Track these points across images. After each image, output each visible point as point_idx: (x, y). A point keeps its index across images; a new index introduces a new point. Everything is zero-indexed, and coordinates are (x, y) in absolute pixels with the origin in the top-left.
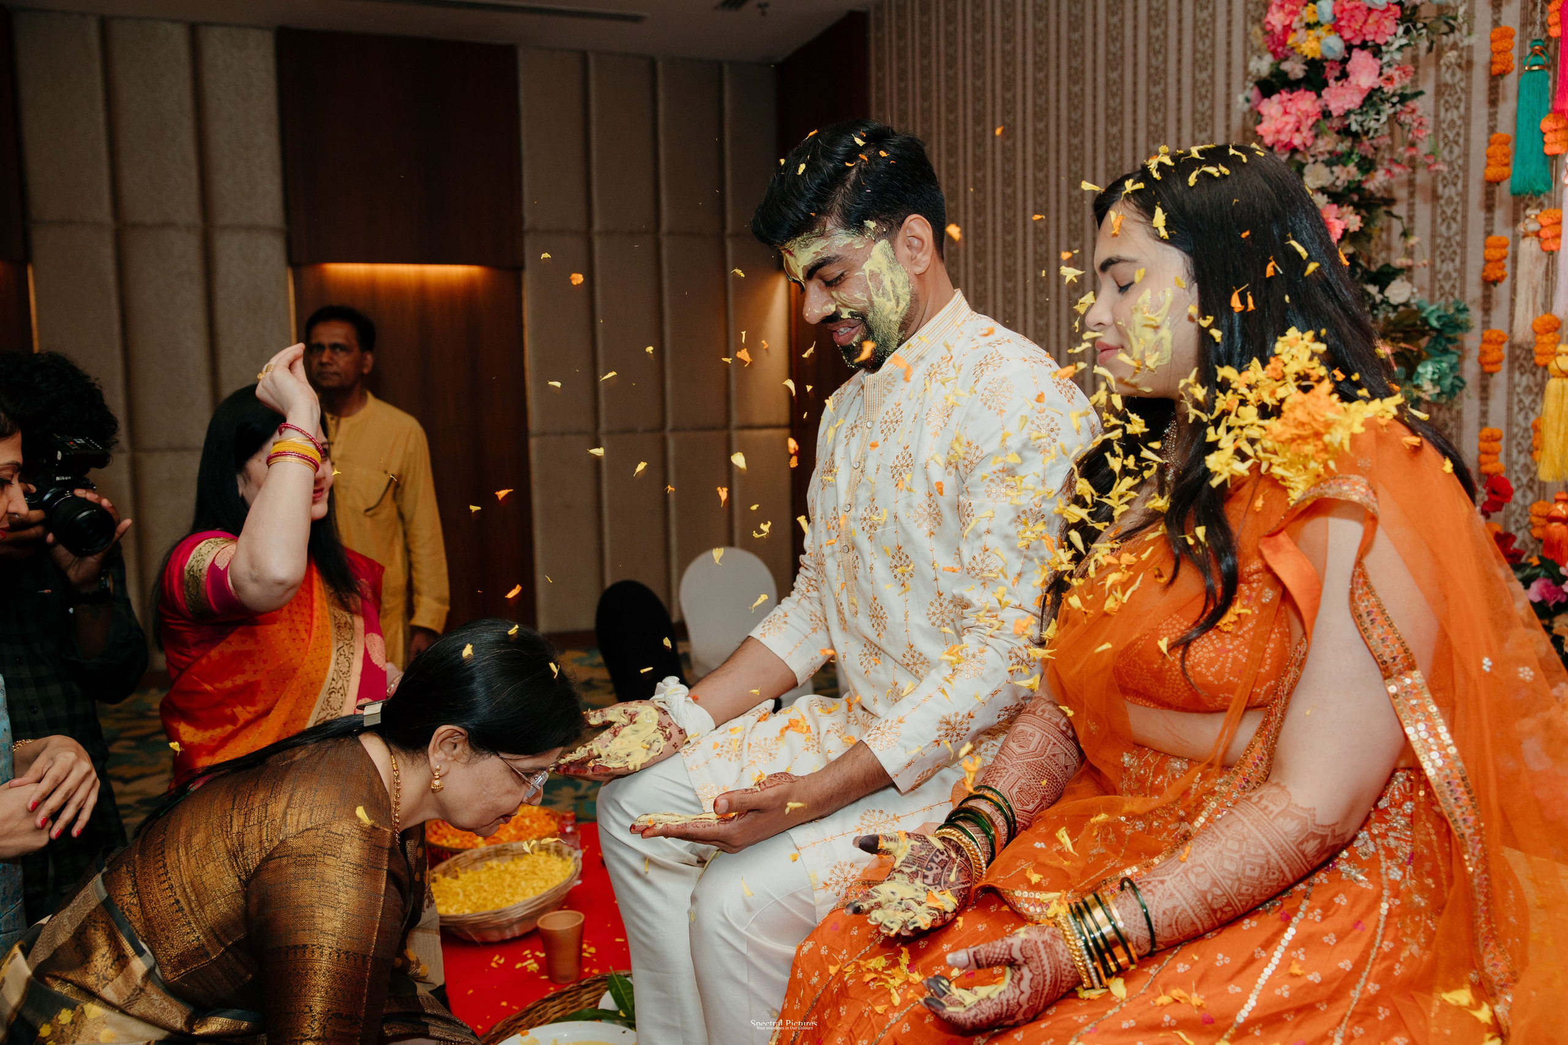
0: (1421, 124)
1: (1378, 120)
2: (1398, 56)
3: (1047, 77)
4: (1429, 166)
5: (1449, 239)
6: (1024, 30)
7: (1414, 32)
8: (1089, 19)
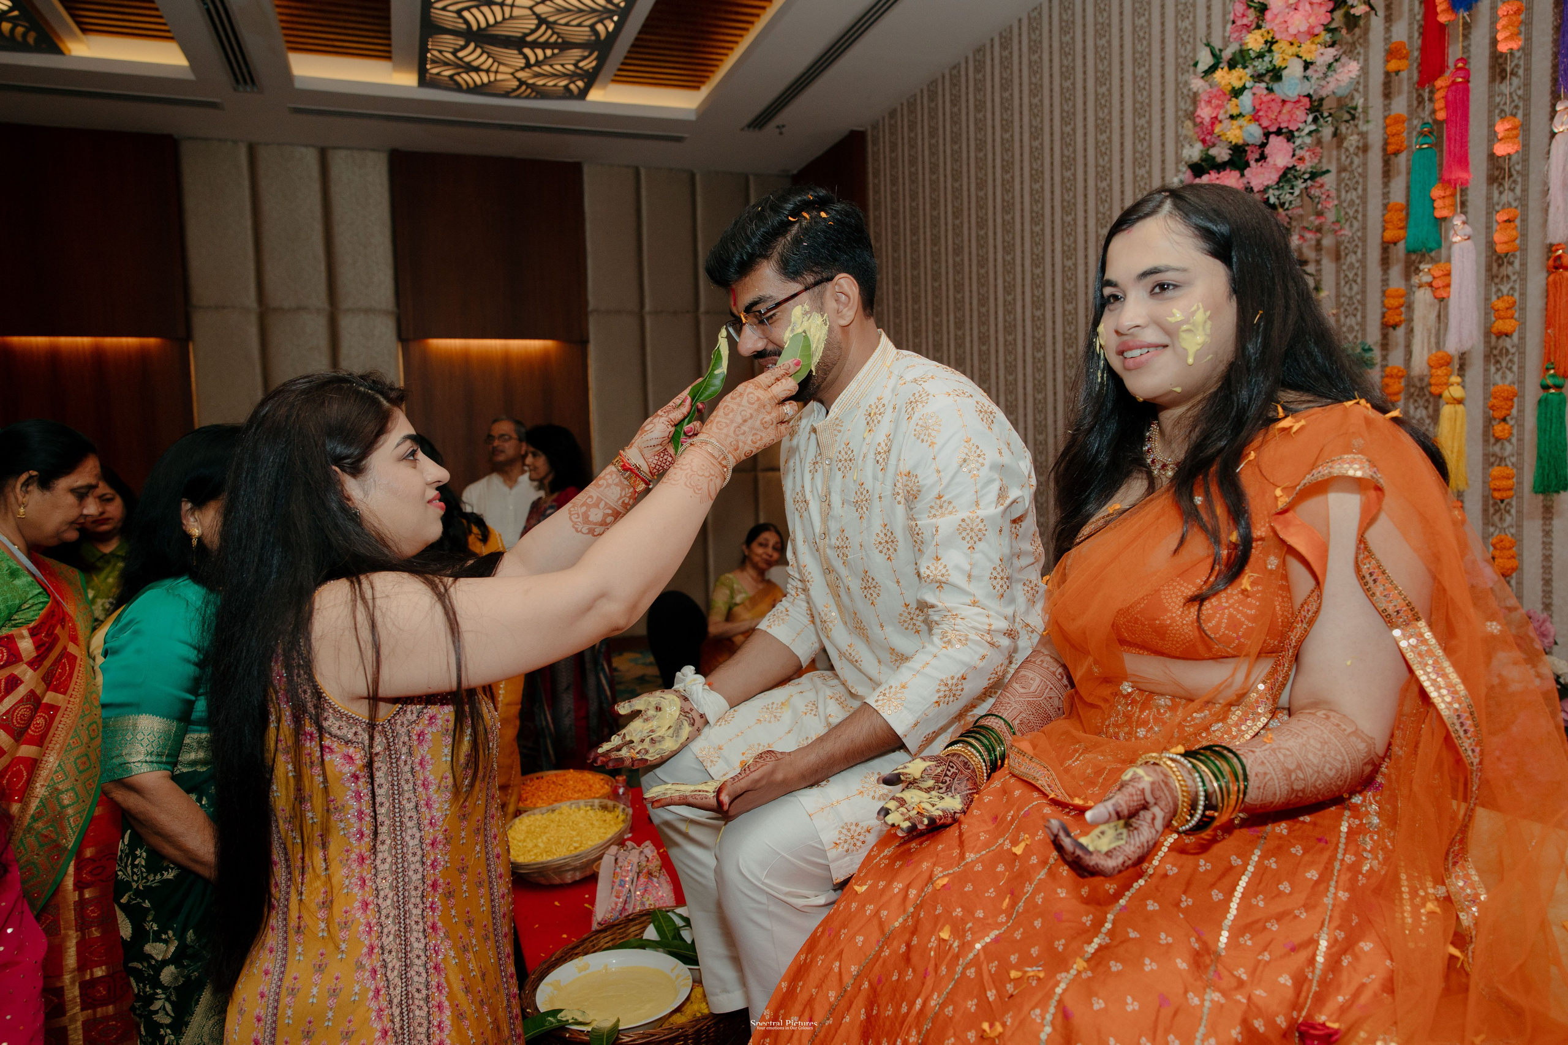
0: (1328, 196)
1: (1292, 194)
2: (1308, 140)
3: (1013, 177)
4: (1336, 232)
5: (1351, 298)
6: (994, 141)
7: (1321, 120)
8: (1047, 129)
